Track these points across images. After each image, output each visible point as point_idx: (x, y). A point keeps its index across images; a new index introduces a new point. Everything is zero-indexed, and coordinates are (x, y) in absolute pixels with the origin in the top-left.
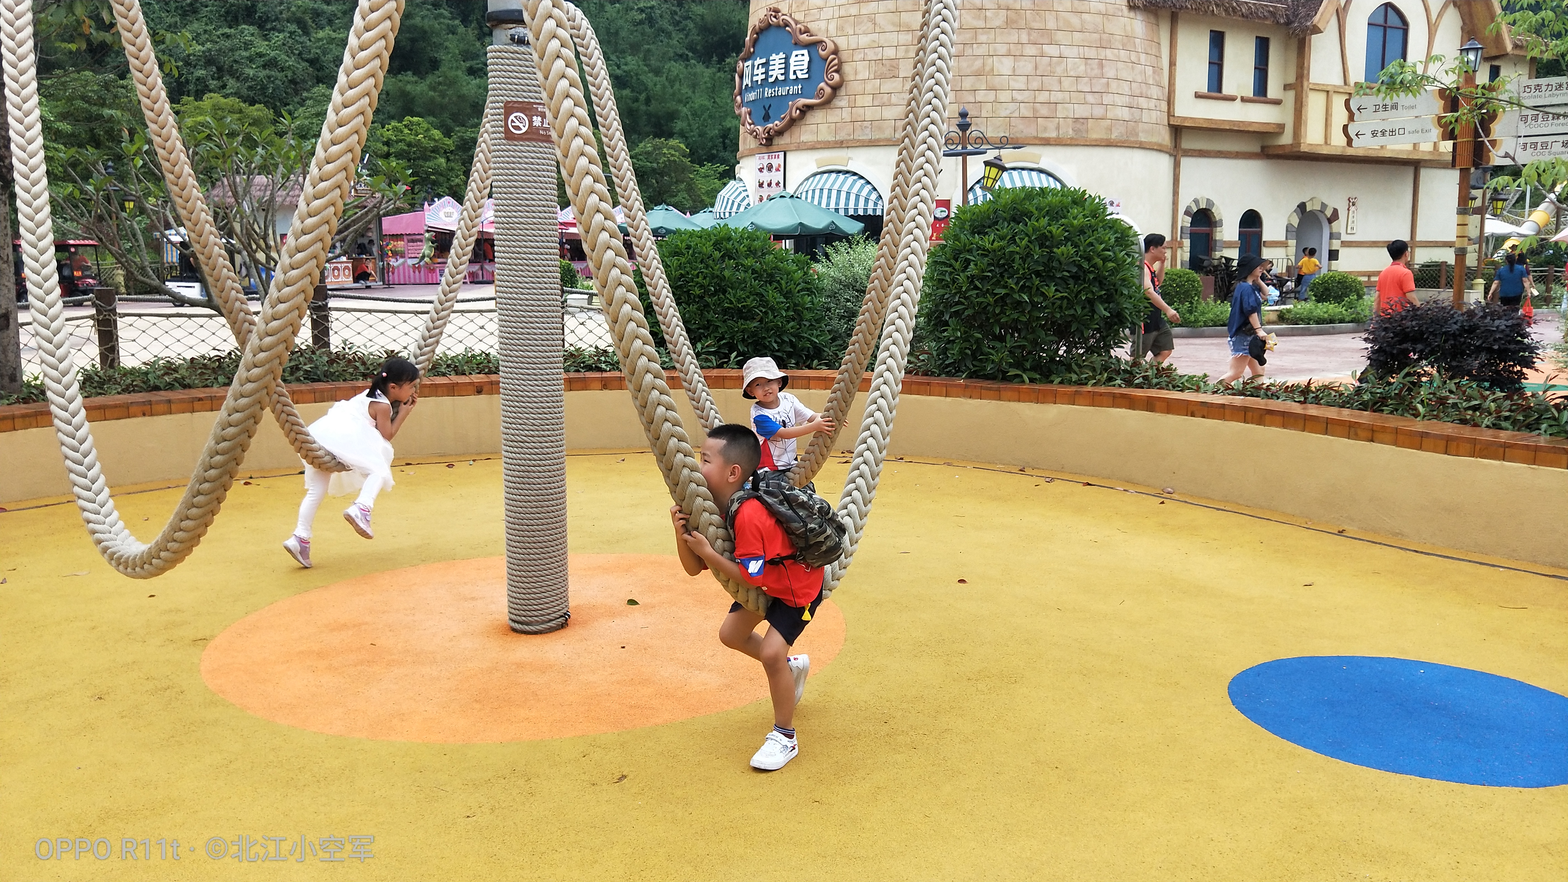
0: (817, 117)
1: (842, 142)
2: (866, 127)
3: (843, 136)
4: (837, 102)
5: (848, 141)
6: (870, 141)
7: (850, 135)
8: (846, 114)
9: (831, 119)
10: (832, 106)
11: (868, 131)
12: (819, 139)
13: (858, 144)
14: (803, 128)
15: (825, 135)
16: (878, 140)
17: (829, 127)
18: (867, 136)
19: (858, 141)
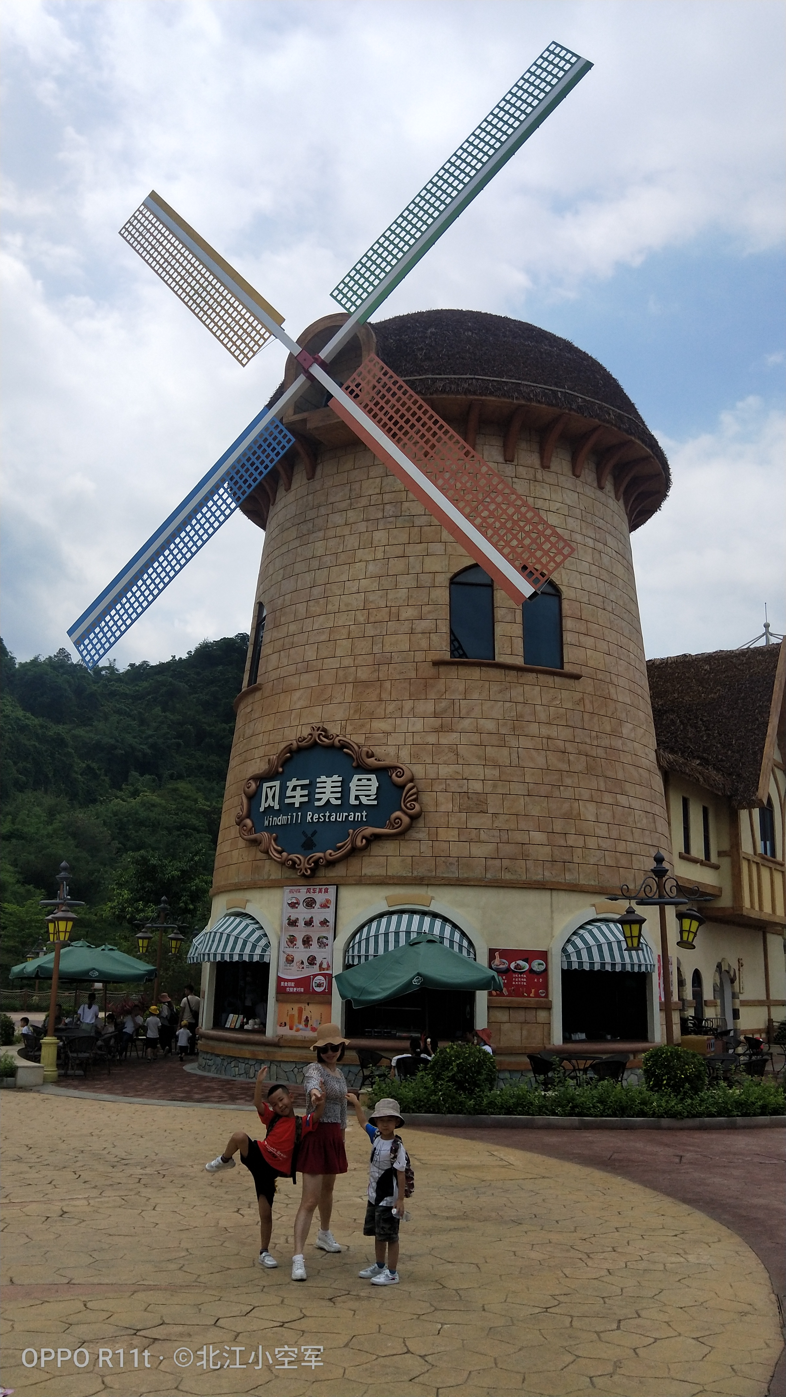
0: (389, 848)
1: (422, 879)
2: (451, 864)
3: (421, 871)
4: (414, 834)
5: (429, 878)
6: (458, 879)
7: (430, 871)
8: (425, 848)
9: (405, 852)
10: (407, 837)
11: (454, 868)
12: (389, 874)
13: (443, 882)
14: (366, 860)
15: (396, 867)
16: (468, 879)
17: (403, 861)
18: (454, 873)
19: (443, 878)
